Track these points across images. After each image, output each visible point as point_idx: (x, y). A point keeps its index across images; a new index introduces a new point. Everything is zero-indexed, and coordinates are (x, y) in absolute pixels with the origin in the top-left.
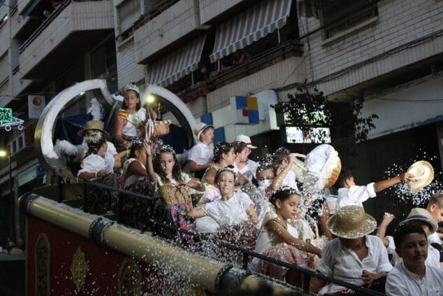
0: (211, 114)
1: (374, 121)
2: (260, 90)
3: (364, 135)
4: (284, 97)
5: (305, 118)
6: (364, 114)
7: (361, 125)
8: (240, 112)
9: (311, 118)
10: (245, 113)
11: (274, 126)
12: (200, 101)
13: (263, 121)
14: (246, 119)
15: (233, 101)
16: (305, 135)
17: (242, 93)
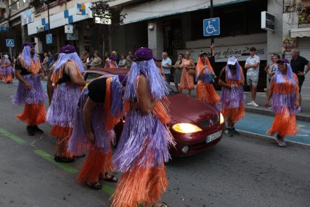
0: (68, 10)
1: (126, 16)
2: (86, 2)
3: (122, 21)
4: (95, 5)
5: (101, 13)
6: (122, 13)
7: (121, 17)
8: (79, 9)
9: (103, 13)
10: (80, 10)
11: (91, 16)
12: (64, 5)
13: (87, 14)
14: (81, 13)
15: (76, 5)
16: (101, 21)
17: (80, 3)
